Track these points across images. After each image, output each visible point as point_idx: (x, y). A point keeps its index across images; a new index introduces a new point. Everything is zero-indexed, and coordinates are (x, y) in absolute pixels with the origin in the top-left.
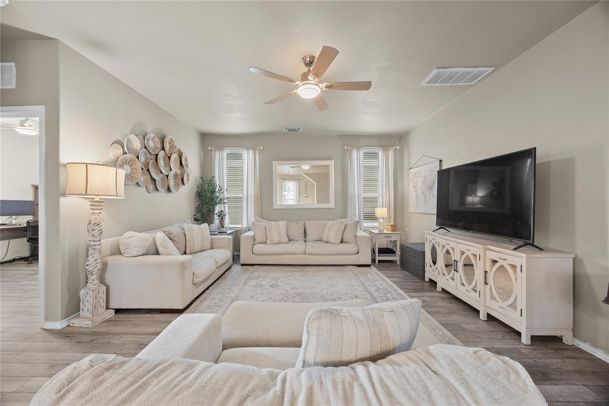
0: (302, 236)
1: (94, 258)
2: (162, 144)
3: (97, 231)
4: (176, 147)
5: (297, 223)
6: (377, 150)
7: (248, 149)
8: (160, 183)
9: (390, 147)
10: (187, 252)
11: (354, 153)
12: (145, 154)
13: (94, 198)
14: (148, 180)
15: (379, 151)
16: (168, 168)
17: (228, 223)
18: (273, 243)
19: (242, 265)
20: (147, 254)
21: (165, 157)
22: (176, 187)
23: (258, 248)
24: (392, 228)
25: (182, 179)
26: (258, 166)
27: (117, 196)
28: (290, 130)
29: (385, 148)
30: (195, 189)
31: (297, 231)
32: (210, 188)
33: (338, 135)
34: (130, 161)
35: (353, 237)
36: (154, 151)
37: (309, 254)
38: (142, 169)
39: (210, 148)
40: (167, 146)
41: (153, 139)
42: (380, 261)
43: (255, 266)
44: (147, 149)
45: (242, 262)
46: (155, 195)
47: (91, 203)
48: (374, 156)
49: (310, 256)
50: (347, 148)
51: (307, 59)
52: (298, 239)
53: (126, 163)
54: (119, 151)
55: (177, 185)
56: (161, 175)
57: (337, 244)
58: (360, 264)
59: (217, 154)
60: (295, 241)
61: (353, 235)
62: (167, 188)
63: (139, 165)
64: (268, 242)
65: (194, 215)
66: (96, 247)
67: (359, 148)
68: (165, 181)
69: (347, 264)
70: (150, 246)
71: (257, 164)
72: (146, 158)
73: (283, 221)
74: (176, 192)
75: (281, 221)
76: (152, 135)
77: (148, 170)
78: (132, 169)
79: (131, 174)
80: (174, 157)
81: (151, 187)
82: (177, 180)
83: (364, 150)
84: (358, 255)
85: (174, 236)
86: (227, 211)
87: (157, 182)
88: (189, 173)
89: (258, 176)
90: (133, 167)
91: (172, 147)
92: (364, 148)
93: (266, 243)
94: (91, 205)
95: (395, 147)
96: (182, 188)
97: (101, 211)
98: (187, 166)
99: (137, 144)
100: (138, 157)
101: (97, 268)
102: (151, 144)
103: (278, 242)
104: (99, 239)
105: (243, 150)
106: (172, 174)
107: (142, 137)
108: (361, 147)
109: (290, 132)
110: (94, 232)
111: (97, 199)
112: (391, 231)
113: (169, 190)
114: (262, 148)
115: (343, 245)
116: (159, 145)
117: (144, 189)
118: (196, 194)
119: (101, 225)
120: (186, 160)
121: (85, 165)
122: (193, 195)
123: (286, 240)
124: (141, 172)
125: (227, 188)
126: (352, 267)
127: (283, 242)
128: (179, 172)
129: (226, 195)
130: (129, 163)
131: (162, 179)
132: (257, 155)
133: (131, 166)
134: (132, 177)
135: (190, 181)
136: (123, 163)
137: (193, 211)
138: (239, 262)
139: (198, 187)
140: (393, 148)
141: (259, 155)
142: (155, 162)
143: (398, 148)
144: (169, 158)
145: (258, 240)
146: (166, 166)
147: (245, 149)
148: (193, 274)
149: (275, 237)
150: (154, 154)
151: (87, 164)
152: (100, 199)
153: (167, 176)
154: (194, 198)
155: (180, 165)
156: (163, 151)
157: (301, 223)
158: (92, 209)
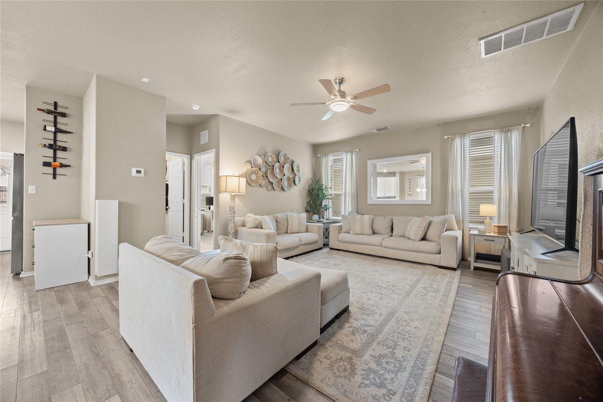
0: (389, 230)
1: (231, 226)
2: (278, 158)
3: (232, 211)
4: (288, 159)
5: (385, 218)
6: (492, 133)
7: (347, 152)
8: (277, 185)
9: (513, 126)
10: (288, 232)
11: (458, 142)
12: (266, 166)
13: (232, 194)
14: (267, 183)
15: (494, 134)
16: (282, 174)
17: (331, 215)
18: (355, 233)
19: (331, 249)
20: (257, 228)
21: (280, 167)
22: (289, 187)
23: (343, 236)
24: (498, 230)
25: (294, 181)
26: (354, 166)
27: (239, 193)
28: (378, 130)
29: (506, 129)
30: (307, 188)
31: (382, 224)
32: (317, 187)
33: (437, 124)
34: (256, 172)
35: (437, 236)
36: (272, 163)
37: (385, 247)
38: (263, 176)
39: (319, 155)
40: (282, 159)
41: (271, 156)
42: (476, 268)
43: (340, 251)
44: (267, 163)
45: (330, 246)
46: (272, 193)
47: (231, 196)
48: (487, 141)
49: (386, 249)
50: (447, 137)
51: (337, 81)
52: (383, 233)
53: (253, 173)
54: (249, 167)
55: (290, 185)
56: (276, 179)
57: (416, 240)
58: (441, 265)
59: (324, 158)
60: (381, 234)
61: (438, 233)
62: (281, 187)
63: (261, 174)
64: (351, 232)
65: (306, 208)
66: (232, 220)
67: (463, 135)
68: (280, 183)
69: (425, 263)
70: (258, 223)
71: (354, 164)
72: (267, 169)
73: (368, 215)
74: (289, 190)
75: (366, 215)
76: (270, 154)
77: (267, 177)
78: (257, 177)
79: (256, 180)
80: (287, 166)
81: (270, 187)
82: (290, 182)
83: (471, 136)
84: (440, 254)
85: (280, 220)
86: (330, 205)
87: (273, 184)
88: (301, 177)
89: (355, 174)
90: (257, 175)
91: (286, 159)
92: (471, 134)
93: (350, 233)
94: (231, 198)
95: (522, 126)
96: (294, 188)
97: (234, 201)
98: (299, 171)
99: (260, 161)
100: (260, 169)
101: (232, 232)
102: (270, 159)
103: (360, 232)
104: (233, 216)
105: (343, 154)
106: (285, 178)
107: (263, 156)
108: (466, 134)
109: (379, 131)
110: (231, 212)
111: (233, 194)
112: (497, 234)
113: (283, 189)
114: (358, 150)
115: (423, 242)
116: (275, 160)
117: (265, 189)
118: (307, 192)
119: (234, 208)
120: (298, 167)
121: (225, 177)
122: (305, 192)
123: (370, 232)
124: (262, 178)
125: (331, 187)
126: (431, 266)
127: (366, 233)
128: (291, 176)
129: (330, 192)
130: (255, 173)
131: (278, 182)
132: (354, 157)
133: (256, 175)
134: (257, 181)
135: (301, 182)
136: (251, 173)
137: (305, 205)
138: (329, 246)
139: (309, 187)
140: (520, 128)
141: (355, 156)
142: (273, 171)
143: (528, 125)
144: (283, 167)
145: (343, 230)
146: (281, 173)
147: (344, 152)
148: (277, 243)
149: (358, 229)
150: (271, 165)
151: (226, 176)
152: (234, 194)
153: (281, 179)
154: (305, 195)
155: (292, 171)
156: (279, 163)
157: (388, 218)
158: (231, 200)
